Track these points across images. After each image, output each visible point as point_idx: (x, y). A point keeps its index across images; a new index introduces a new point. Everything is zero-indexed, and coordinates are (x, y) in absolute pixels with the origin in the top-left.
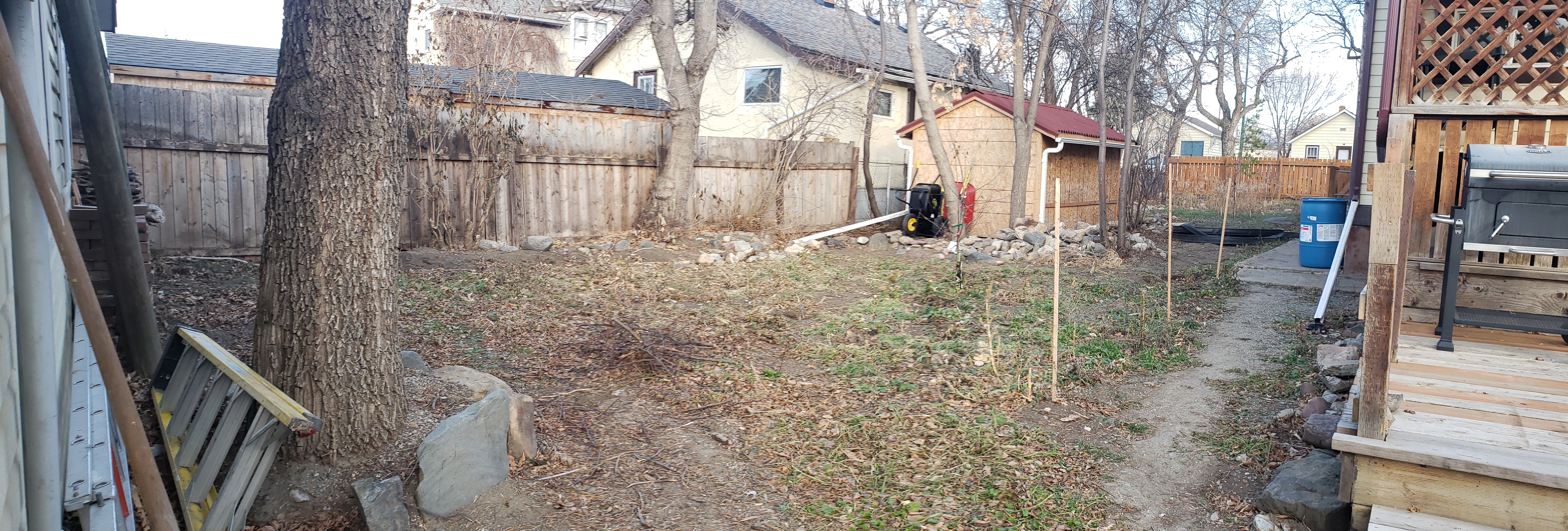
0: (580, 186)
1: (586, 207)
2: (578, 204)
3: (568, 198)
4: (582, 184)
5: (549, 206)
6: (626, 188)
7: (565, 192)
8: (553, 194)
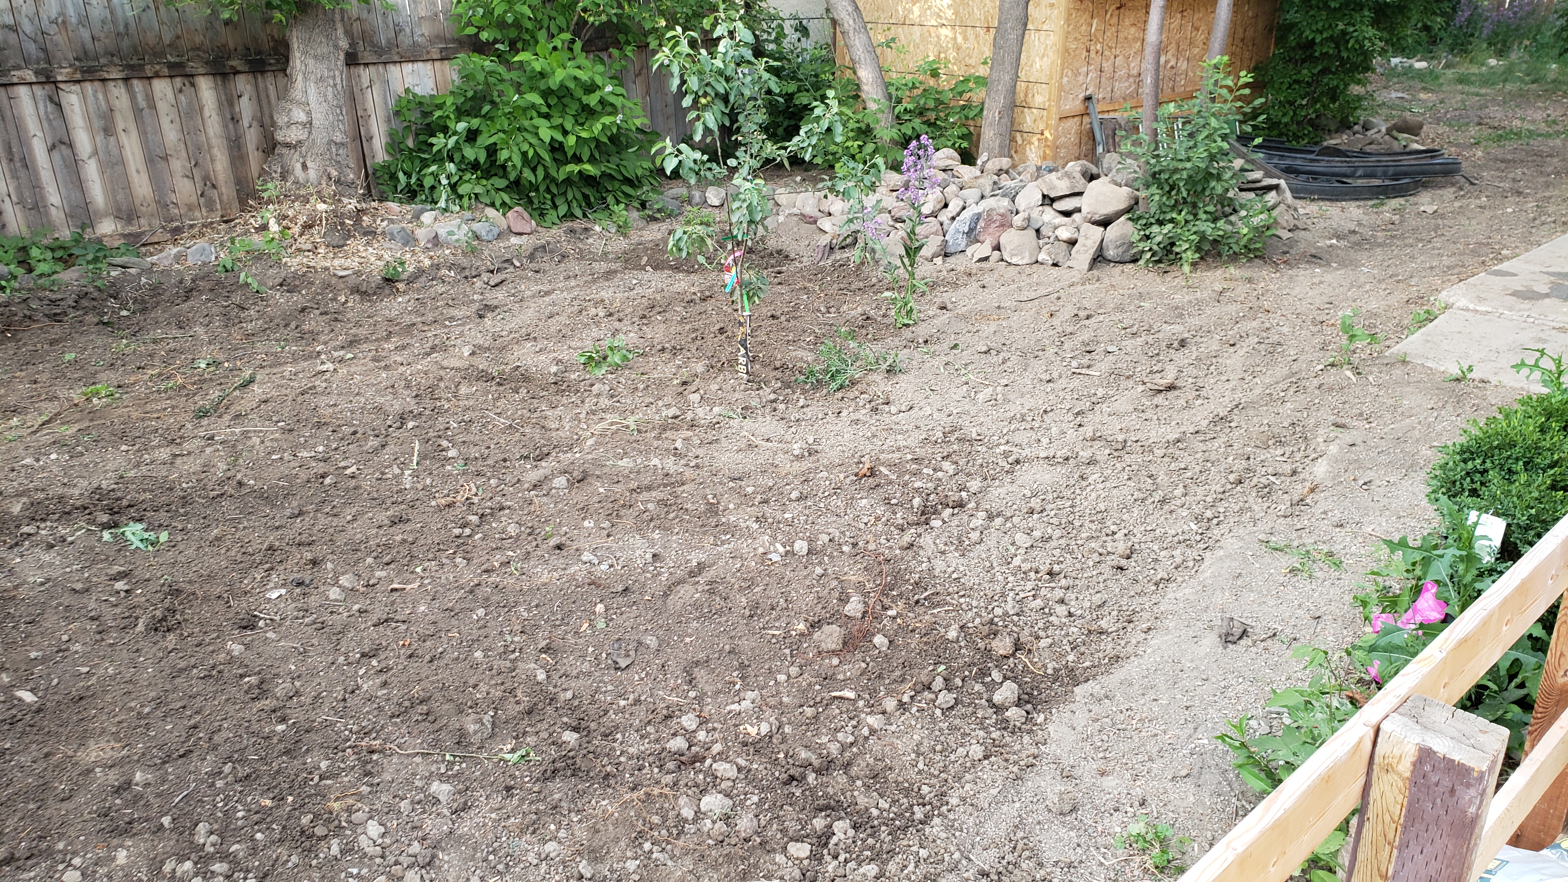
0: (120, 125)
1: (142, 168)
2: (122, 162)
3: (95, 153)
4: (124, 120)
5: (46, 176)
6: (235, 120)
7: (83, 141)
8: (51, 149)
